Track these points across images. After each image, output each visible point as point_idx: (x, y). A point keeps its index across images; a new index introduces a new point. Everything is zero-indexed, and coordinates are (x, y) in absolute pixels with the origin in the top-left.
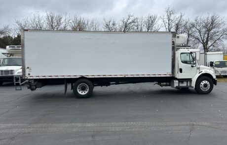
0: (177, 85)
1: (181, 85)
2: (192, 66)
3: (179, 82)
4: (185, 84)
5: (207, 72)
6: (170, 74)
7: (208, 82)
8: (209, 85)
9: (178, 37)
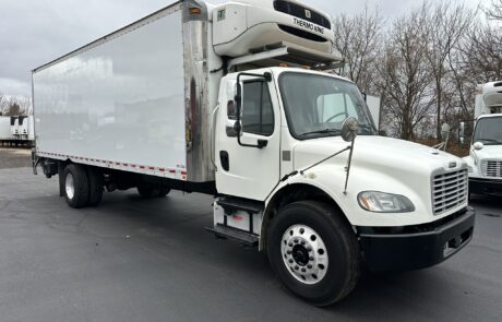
2: (262, 144)
5: (312, 176)
6: (185, 170)
7: (318, 238)
8: (325, 256)
9: (221, 14)
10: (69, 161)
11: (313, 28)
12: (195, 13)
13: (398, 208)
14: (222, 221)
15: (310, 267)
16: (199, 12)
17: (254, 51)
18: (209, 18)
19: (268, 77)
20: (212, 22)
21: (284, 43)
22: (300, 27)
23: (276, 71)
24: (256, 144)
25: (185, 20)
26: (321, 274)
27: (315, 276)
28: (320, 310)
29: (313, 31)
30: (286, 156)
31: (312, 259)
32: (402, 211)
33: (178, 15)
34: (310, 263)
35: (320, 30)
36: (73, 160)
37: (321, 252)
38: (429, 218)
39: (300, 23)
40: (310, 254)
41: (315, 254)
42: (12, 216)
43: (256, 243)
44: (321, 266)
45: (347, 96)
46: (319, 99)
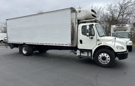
0: (79, 54)
1: (82, 55)
2: (92, 38)
3: (81, 52)
4: (86, 54)
5: (106, 44)
6: (71, 44)
7: (108, 55)
8: (109, 58)
9: (80, 11)
10: (24, 44)
15: (106, 61)
16: (75, 11)
20: (77, 13)
23: (94, 24)
25: (72, 12)
26: (108, 62)
27: (107, 62)
28: (108, 69)
30: (98, 40)
36: (27, 43)
40: (106, 58)
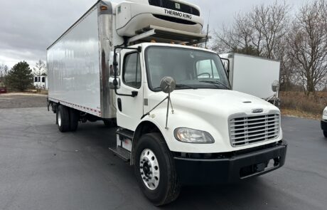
1: (124, 146)
2: (134, 94)
4: (128, 147)
5: (153, 117)
6: (100, 110)
8: (158, 171)
9: (119, 9)
11: (183, 15)
12: (104, 9)
13: (205, 141)
14: (120, 144)
15: (150, 178)
16: (106, 9)
17: (139, 33)
18: (113, 12)
19: (139, 49)
20: (115, 14)
21: (151, 26)
22: (170, 15)
23: (144, 45)
24: (131, 94)
25: (99, 14)
26: (156, 184)
27: (153, 185)
29: (182, 18)
30: (146, 102)
31: (151, 173)
32: (208, 142)
33: (96, 11)
34: (151, 175)
35: (188, 16)
36: (61, 103)
37: (156, 168)
38: (229, 148)
39: (170, 12)
40: (151, 169)
41: (152, 169)
42: (25, 136)
43: (129, 160)
44: (156, 178)
45: (212, 61)
46: (197, 63)
